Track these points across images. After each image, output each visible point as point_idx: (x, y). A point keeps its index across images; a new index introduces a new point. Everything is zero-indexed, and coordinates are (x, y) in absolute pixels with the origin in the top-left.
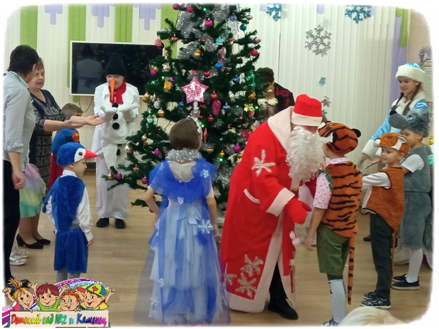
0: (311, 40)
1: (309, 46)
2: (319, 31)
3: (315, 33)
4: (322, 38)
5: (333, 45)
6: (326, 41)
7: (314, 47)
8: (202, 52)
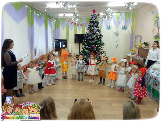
0: (115, 34)
1: (115, 35)
2: (117, 32)
3: (116, 33)
4: (117, 33)
5: (119, 35)
6: (118, 34)
7: (116, 35)
8: (92, 38)
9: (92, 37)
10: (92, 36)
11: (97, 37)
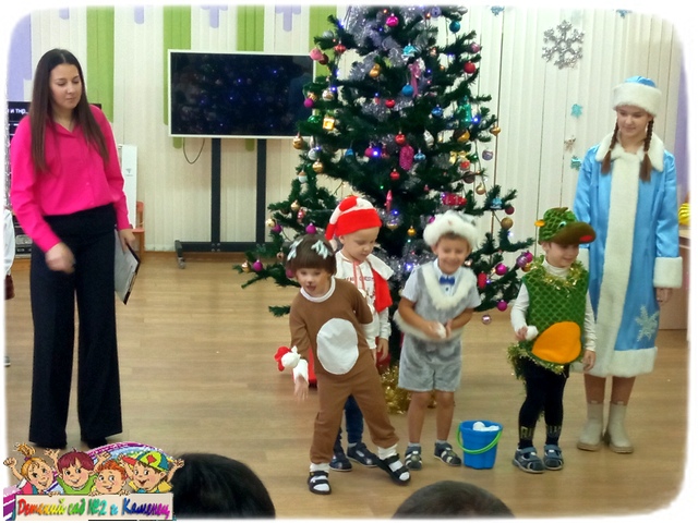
0: (551, 45)
1: (549, 55)
2: (565, 30)
3: (557, 34)
4: (569, 42)
5: (586, 52)
6: (575, 46)
7: (556, 56)
8: (384, 69)
9: (389, 63)
10: (385, 54)
11: (432, 63)
